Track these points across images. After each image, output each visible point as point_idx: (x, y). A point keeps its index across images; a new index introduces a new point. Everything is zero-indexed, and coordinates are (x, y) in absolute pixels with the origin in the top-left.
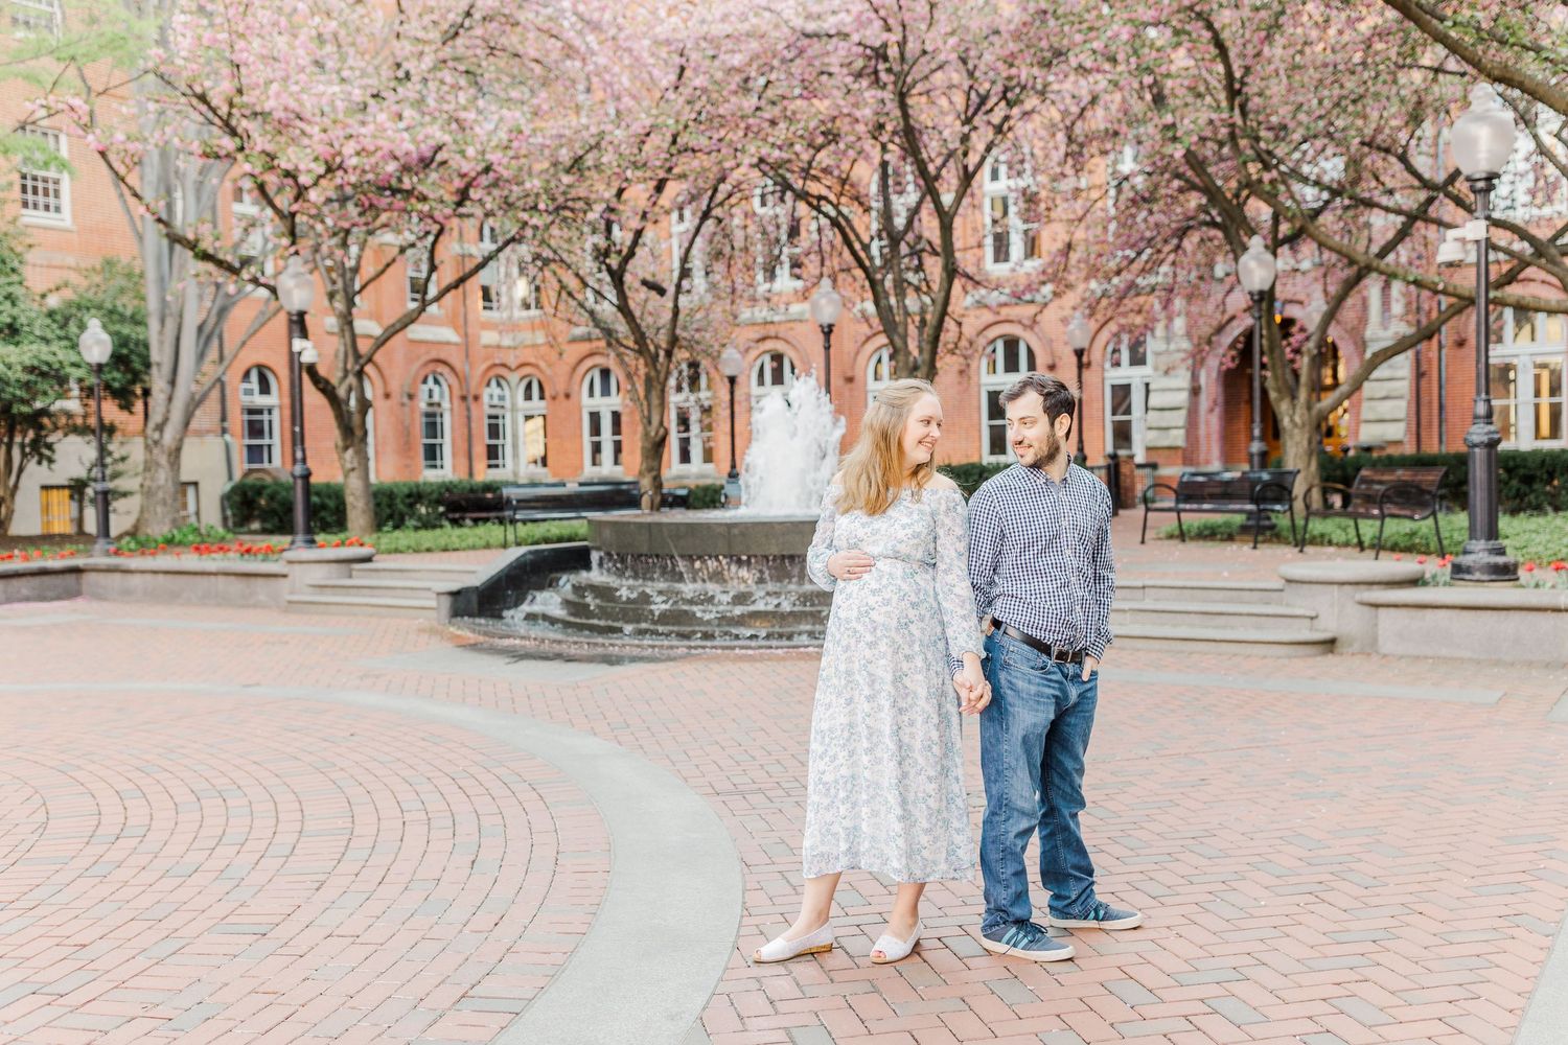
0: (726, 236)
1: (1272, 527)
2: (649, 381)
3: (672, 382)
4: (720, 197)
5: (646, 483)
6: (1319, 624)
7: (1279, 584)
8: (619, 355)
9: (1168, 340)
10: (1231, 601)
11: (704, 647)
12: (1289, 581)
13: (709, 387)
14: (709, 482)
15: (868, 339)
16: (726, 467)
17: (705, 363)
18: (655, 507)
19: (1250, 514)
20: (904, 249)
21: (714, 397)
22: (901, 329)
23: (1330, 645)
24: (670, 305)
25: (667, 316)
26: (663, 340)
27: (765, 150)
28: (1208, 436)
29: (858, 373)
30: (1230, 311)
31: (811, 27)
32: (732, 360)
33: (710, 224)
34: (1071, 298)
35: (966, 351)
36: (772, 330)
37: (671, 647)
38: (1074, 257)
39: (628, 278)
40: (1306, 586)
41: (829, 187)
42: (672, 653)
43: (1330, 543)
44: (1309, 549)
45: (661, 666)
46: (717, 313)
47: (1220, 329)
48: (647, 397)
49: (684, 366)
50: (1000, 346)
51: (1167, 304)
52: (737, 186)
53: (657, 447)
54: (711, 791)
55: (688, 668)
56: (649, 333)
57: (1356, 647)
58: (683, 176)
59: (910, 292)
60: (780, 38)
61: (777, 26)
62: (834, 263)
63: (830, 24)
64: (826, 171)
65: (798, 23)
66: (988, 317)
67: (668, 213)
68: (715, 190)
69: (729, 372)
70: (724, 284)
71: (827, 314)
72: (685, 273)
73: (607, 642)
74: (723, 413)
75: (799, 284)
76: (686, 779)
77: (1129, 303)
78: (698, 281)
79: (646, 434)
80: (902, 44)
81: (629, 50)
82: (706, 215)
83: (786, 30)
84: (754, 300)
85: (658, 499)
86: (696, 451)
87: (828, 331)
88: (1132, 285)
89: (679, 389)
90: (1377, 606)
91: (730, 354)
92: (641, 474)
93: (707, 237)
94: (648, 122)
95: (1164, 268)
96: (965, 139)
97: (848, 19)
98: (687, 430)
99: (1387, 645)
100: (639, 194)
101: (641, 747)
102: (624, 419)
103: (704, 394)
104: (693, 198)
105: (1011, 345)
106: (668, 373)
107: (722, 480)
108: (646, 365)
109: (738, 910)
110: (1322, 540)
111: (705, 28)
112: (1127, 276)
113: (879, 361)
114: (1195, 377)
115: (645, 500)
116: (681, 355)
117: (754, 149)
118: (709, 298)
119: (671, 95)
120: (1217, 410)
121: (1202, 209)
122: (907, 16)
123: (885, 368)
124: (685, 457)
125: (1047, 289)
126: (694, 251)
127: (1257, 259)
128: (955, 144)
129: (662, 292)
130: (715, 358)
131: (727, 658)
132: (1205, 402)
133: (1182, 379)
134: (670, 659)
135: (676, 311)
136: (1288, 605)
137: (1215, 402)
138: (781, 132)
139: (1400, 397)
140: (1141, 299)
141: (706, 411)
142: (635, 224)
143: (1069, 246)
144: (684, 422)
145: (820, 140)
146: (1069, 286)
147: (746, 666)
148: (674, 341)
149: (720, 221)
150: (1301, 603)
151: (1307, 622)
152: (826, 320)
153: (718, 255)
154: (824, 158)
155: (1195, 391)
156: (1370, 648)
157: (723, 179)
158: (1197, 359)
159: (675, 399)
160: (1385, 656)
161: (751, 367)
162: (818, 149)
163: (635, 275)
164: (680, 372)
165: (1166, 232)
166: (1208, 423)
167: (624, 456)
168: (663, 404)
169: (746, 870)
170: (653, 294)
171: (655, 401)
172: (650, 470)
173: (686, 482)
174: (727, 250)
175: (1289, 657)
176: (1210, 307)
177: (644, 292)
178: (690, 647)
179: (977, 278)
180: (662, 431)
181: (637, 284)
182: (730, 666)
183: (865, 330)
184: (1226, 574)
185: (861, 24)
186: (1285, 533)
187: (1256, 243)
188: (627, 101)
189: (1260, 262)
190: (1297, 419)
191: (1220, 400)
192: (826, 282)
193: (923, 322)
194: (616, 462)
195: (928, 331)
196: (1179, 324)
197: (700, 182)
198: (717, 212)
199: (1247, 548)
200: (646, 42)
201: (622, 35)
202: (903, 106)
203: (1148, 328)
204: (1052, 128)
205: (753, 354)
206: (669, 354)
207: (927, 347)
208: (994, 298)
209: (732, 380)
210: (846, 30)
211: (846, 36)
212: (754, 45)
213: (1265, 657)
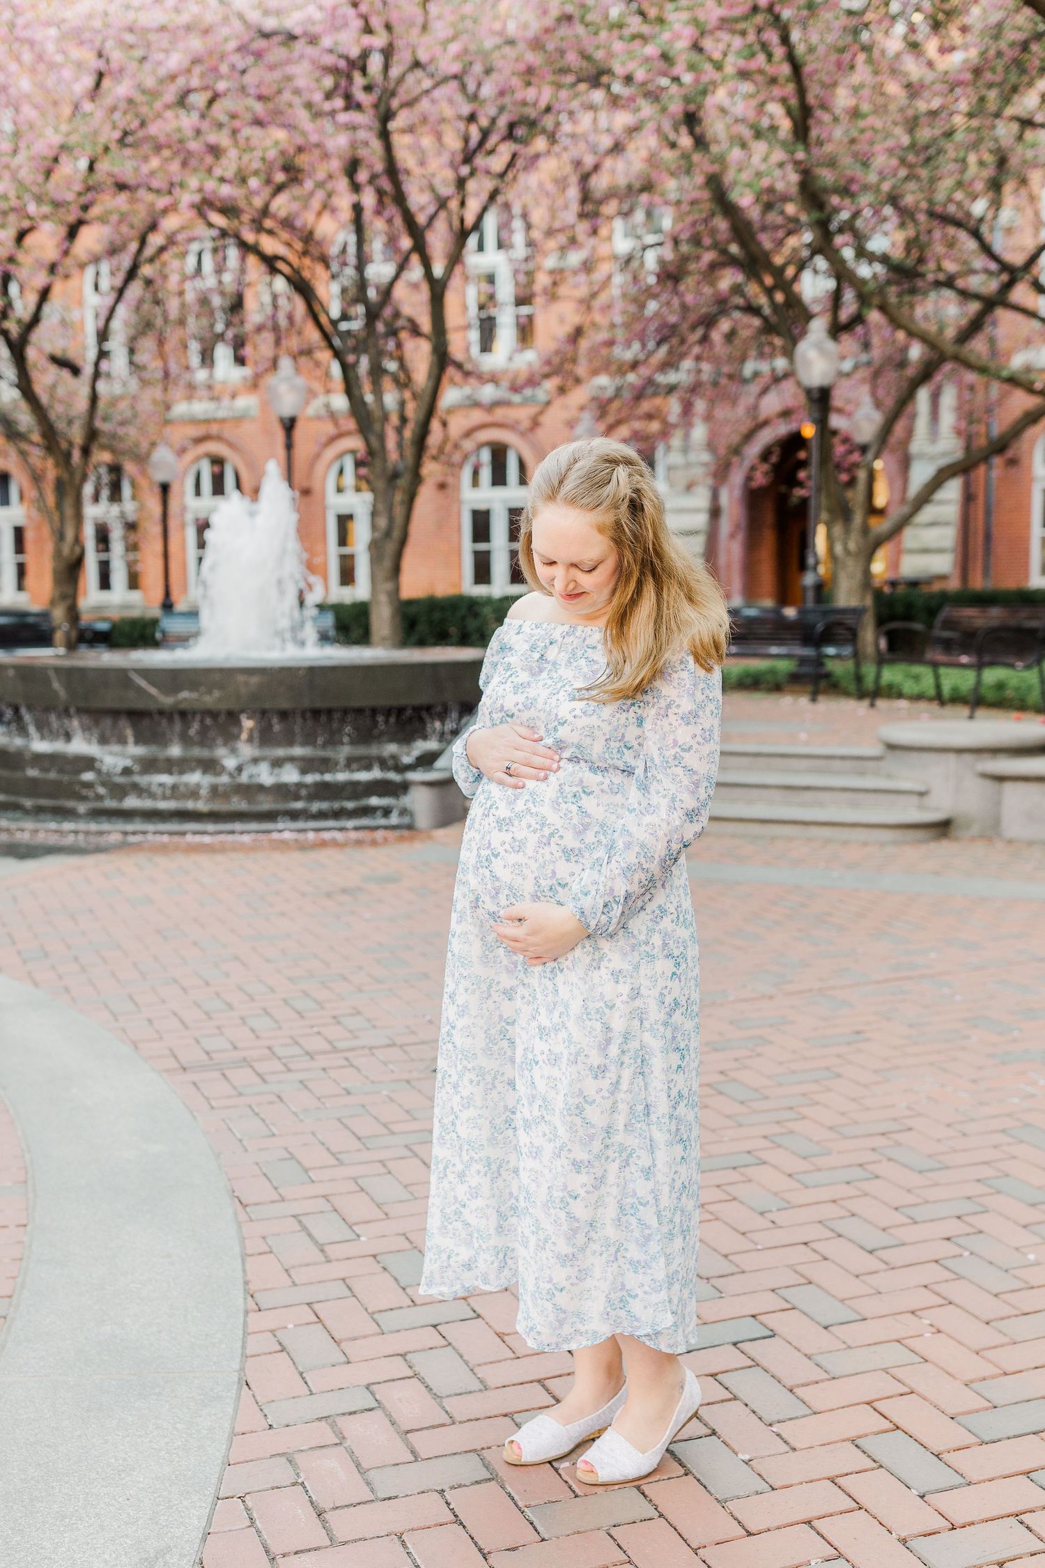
0: (157, 302)
1: (828, 676)
2: (60, 487)
3: (88, 489)
4: (149, 251)
5: (59, 614)
6: (930, 801)
7: (877, 750)
8: (23, 454)
9: (685, 450)
10: (819, 771)
11: (144, 833)
12: (892, 747)
13: (134, 498)
14: (135, 614)
15: (332, 439)
16: (157, 595)
17: (130, 467)
18: (71, 646)
19: (803, 661)
20: (380, 327)
21: (141, 508)
22: (377, 427)
23: (943, 828)
24: (85, 391)
25: (82, 404)
26: (77, 435)
27: (210, 185)
28: (729, 566)
29: (316, 485)
30: (763, 415)
31: (270, 24)
32: (164, 462)
33: (135, 290)
34: (579, 396)
35: (451, 459)
36: (214, 429)
37: (101, 833)
38: (584, 344)
39: (31, 353)
40: (915, 755)
41: (289, 245)
42: (103, 840)
43: (900, 695)
44: (881, 703)
45: (89, 860)
46: (145, 405)
47: (749, 436)
48: (59, 505)
49: (103, 471)
50: (486, 456)
51: (687, 408)
52: (171, 240)
53: (70, 570)
54: (172, 1064)
55: (125, 864)
56: (61, 426)
57: (975, 830)
58: (103, 220)
59: (387, 383)
60: (230, 36)
61: (226, 20)
62: (293, 343)
63: (293, 22)
64: (287, 223)
65: (254, 16)
66: (478, 416)
67: (82, 266)
68: (143, 242)
69: (160, 477)
70: (155, 368)
71: (288, 403)
72: (103, 354)
73: (13, 826)
74: (153, 529)
75: (247, 371)
76: (135, 1045)
77: (646, 406)
78: (118, 363)
79: (58, 554)
80: (388, 53)
81: (32, 43)
82: (132, 274)
83: (237, 24)
84: (191, 387)
85: (74, 634)
86: (119, 576)
87: (289, 425)
88: (650, 382)
89: (96, 498)
90: (1001, 779)
91: (163, 455)
92: (53, 603)
93: (134, 303)
94: (56, 139)
95: (687, 364)
96: (461, 183)
97: (318, 16)
98: (107, 549)
99: (1013, 826)
100: (46, 240)
101: (67, 990)
102: (29, 536)
103: (129, 506)
104: (113, 251)
105: (499, 454)
106: (84, 478)
107: (155, 611)
108: (57, 465)
109: (238, 1299)
110: (893, 692)
111: (131, 16)
112: (644, 371)
113: (341, 472)
114: (715, 496)
115: (59, 636)
116: (103, 457)
117: (194, 185)
118: (134, 384)
119: (88, 107)
120: (740, 537)
121: (737, 289)
122: (394, 17)
123: (349, 478)
124: (105, 583)
125: (550, 385)
126: (116, 324)
127: (819, 347)
128: (447, 190)
129: (76, 371)
130: (142, 459)
131: (177, 848)
132: (725, 525)
133: (701, 499)
134: (99, 850)
135: (94, 398)
136: (889, 776)
137: (737, 526)
138: (229, 165)
139: (947, 524)
140: (658, 401)
141: (131, 527)
142: (41, 279)
143: (578, 333)
144: (103, 537)
145: (280, 177)
146: (578, 381)
147: (203, 859)
148: (92, 435)
149: (149, 282)
150: (907, 775)
151: (914, 800)
152: (287, 411)
153: (145, 326)
154: (282, 204)
155: (715, 512)
156: (992, 830)
157: (153, 227)
158: (721, 473)
159: (93, 512)
160: (1010, 842)
161: (185, 473)
162: (279, 189)
163: (40, 350)
164: (99, 478)
165: (693, 317)
166: (729, 551)
167: (30, 580)
168: (79, 517)
169: (243, 1216)
170: (66, 374)
171: (69, 511)
172: (63, 597)
173: (107, 614)
174: (159, 322)
175: (895, 843)
176: (741, 410)
177: (53, 370)
178: (125, 833)
179: (468, 367)
180: (77, 550)
181: (44, 362)
182: (181, 860)
183: (330, 429)
184: (803, 736)
185: (336, 23)
186: (844, 683)
187: (818, 327)
188: (28, 112)
189: (822, 351)
190: (852, 546)
191: (743, 523)
192: (286, 363)
193: (404, 420)
194: (20, 587)
195: (408, 433)
196: (699, 432)
197: (124, 229)
198: (146, 270)
199: (804, 701)
200: (53, 32)
201: (20, 21)
202: (385, 135)
203: (665, 434)
204: (561, 183)
205: (189, 456)
206: (86, 451)
207: (409, 452)
208: (488, 392)
209: (165, 488)
210: (316, 29)
211: (313, 40)
212: (196, 44)
213: (865, 844)
